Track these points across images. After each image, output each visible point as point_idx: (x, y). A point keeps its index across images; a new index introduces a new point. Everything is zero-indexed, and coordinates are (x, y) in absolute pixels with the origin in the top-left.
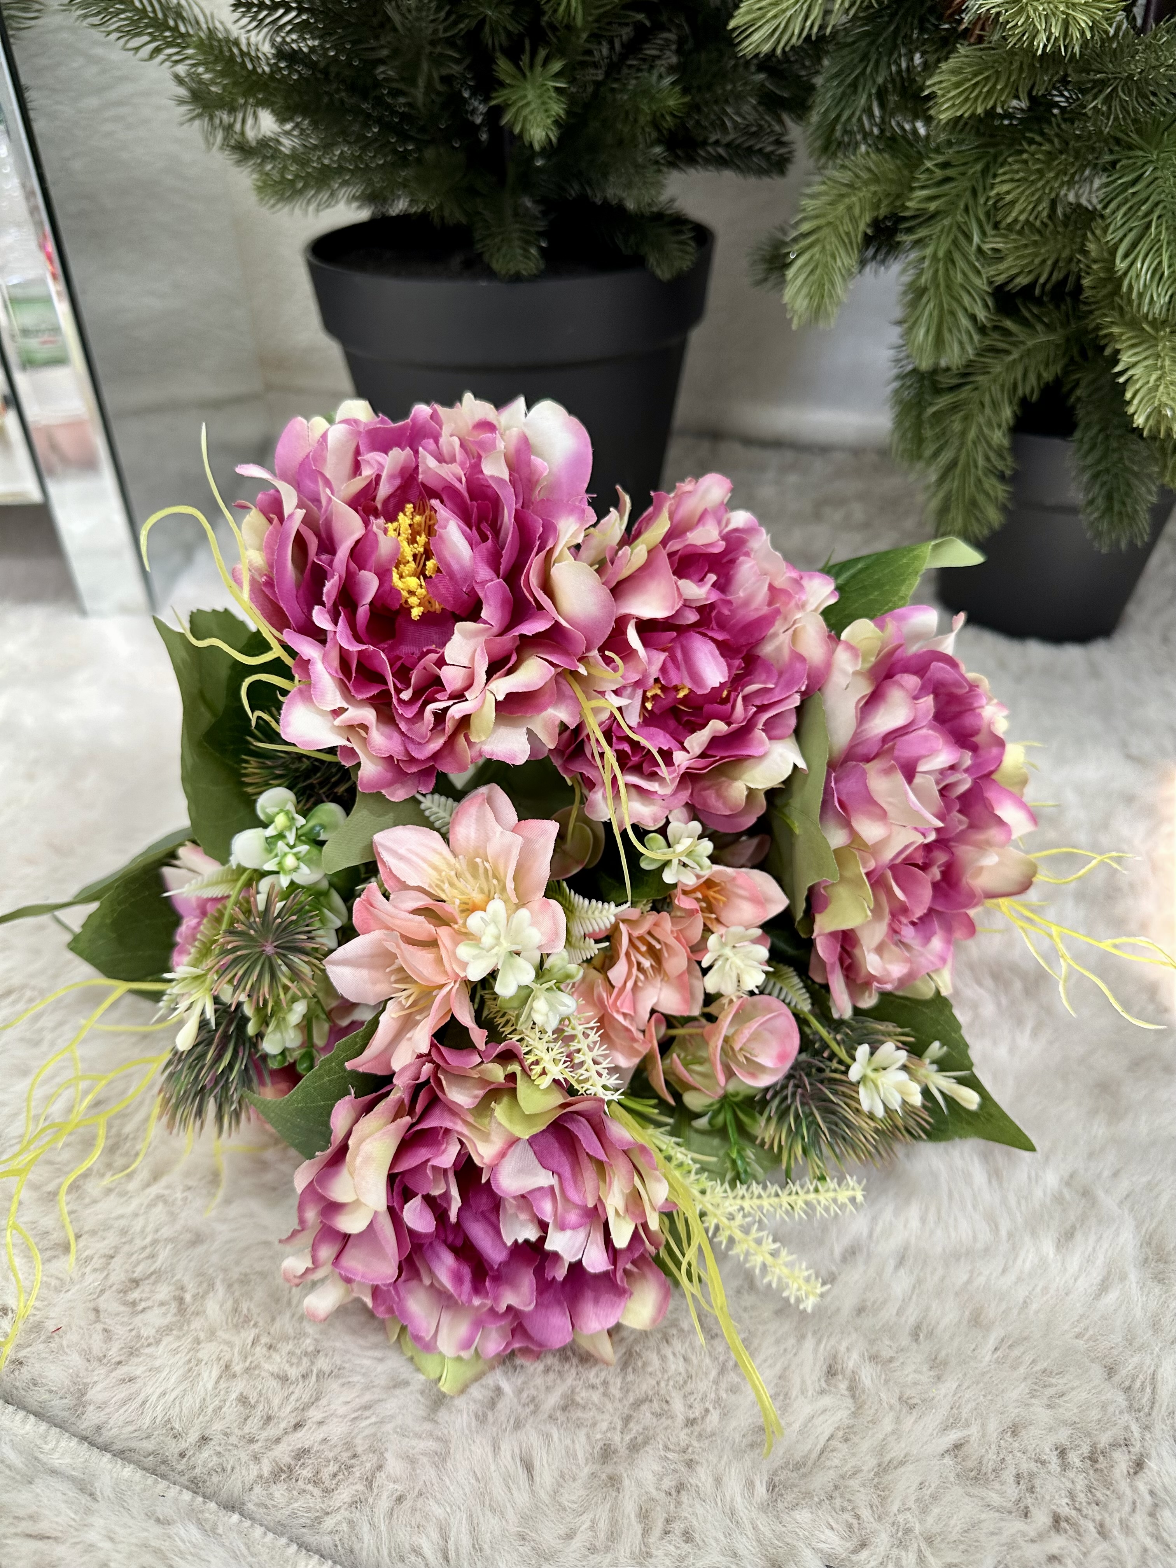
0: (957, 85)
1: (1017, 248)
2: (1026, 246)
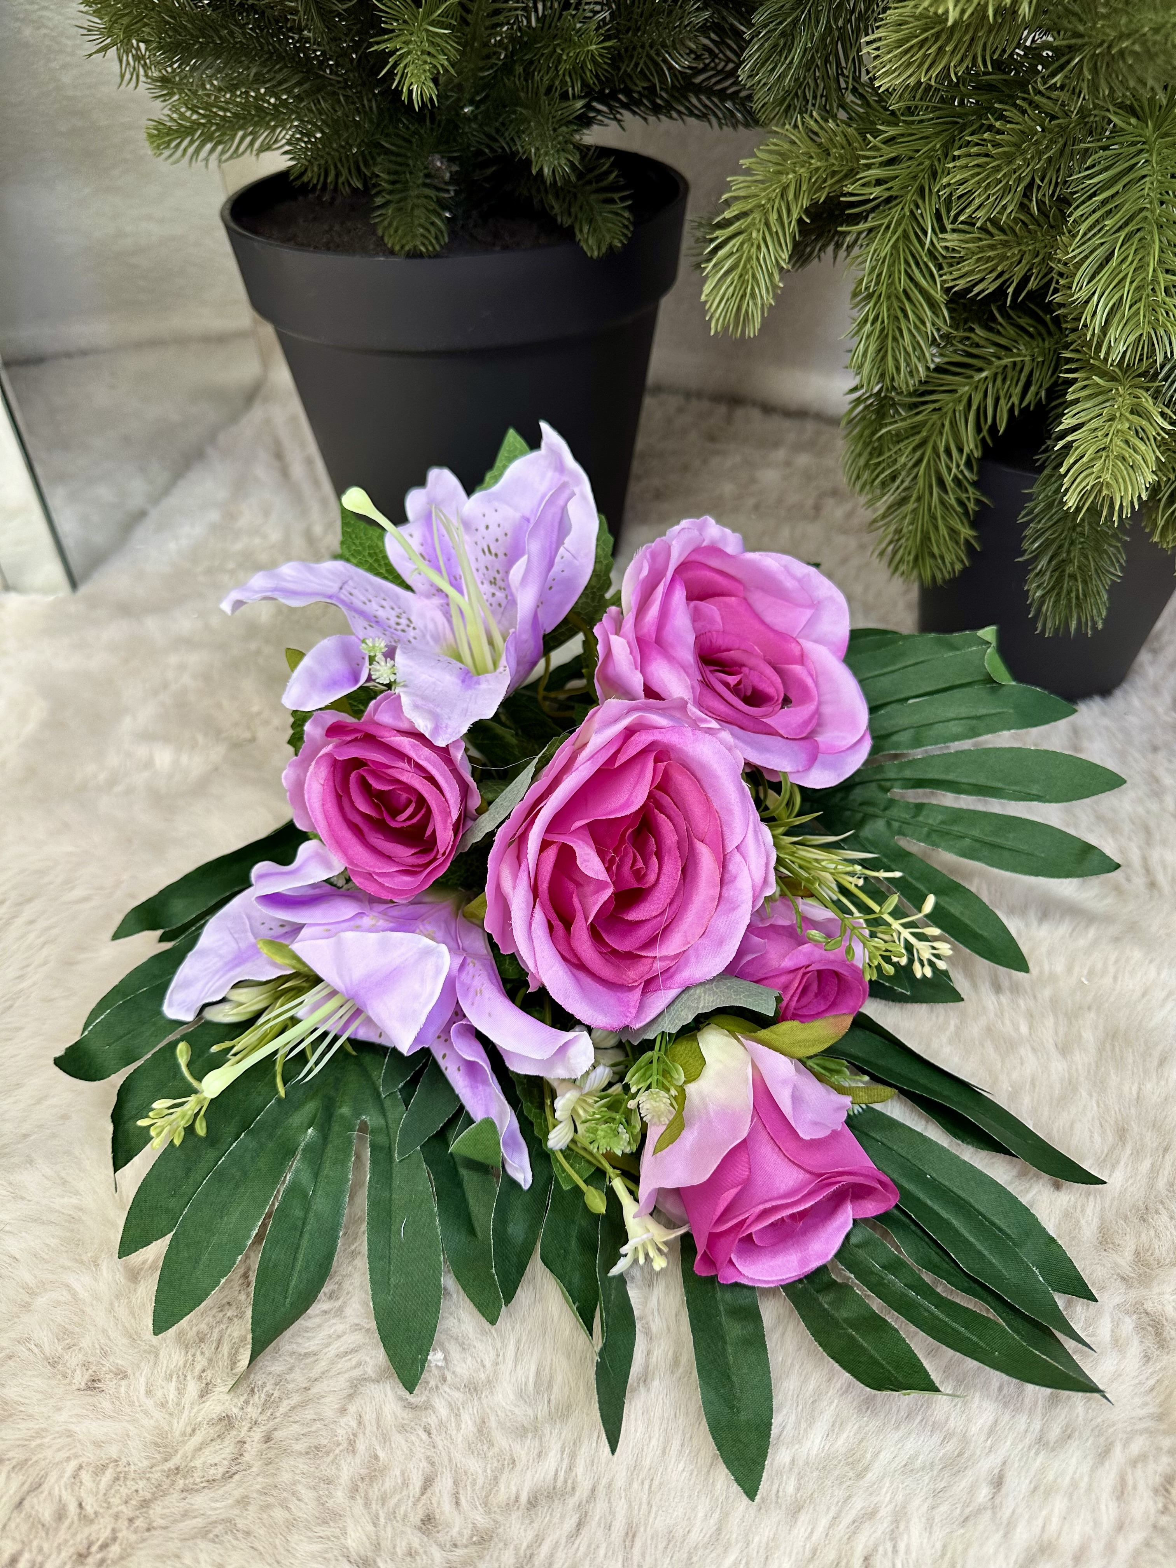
0: (900, 43)
1: (981, 249)
2: (992, 247)
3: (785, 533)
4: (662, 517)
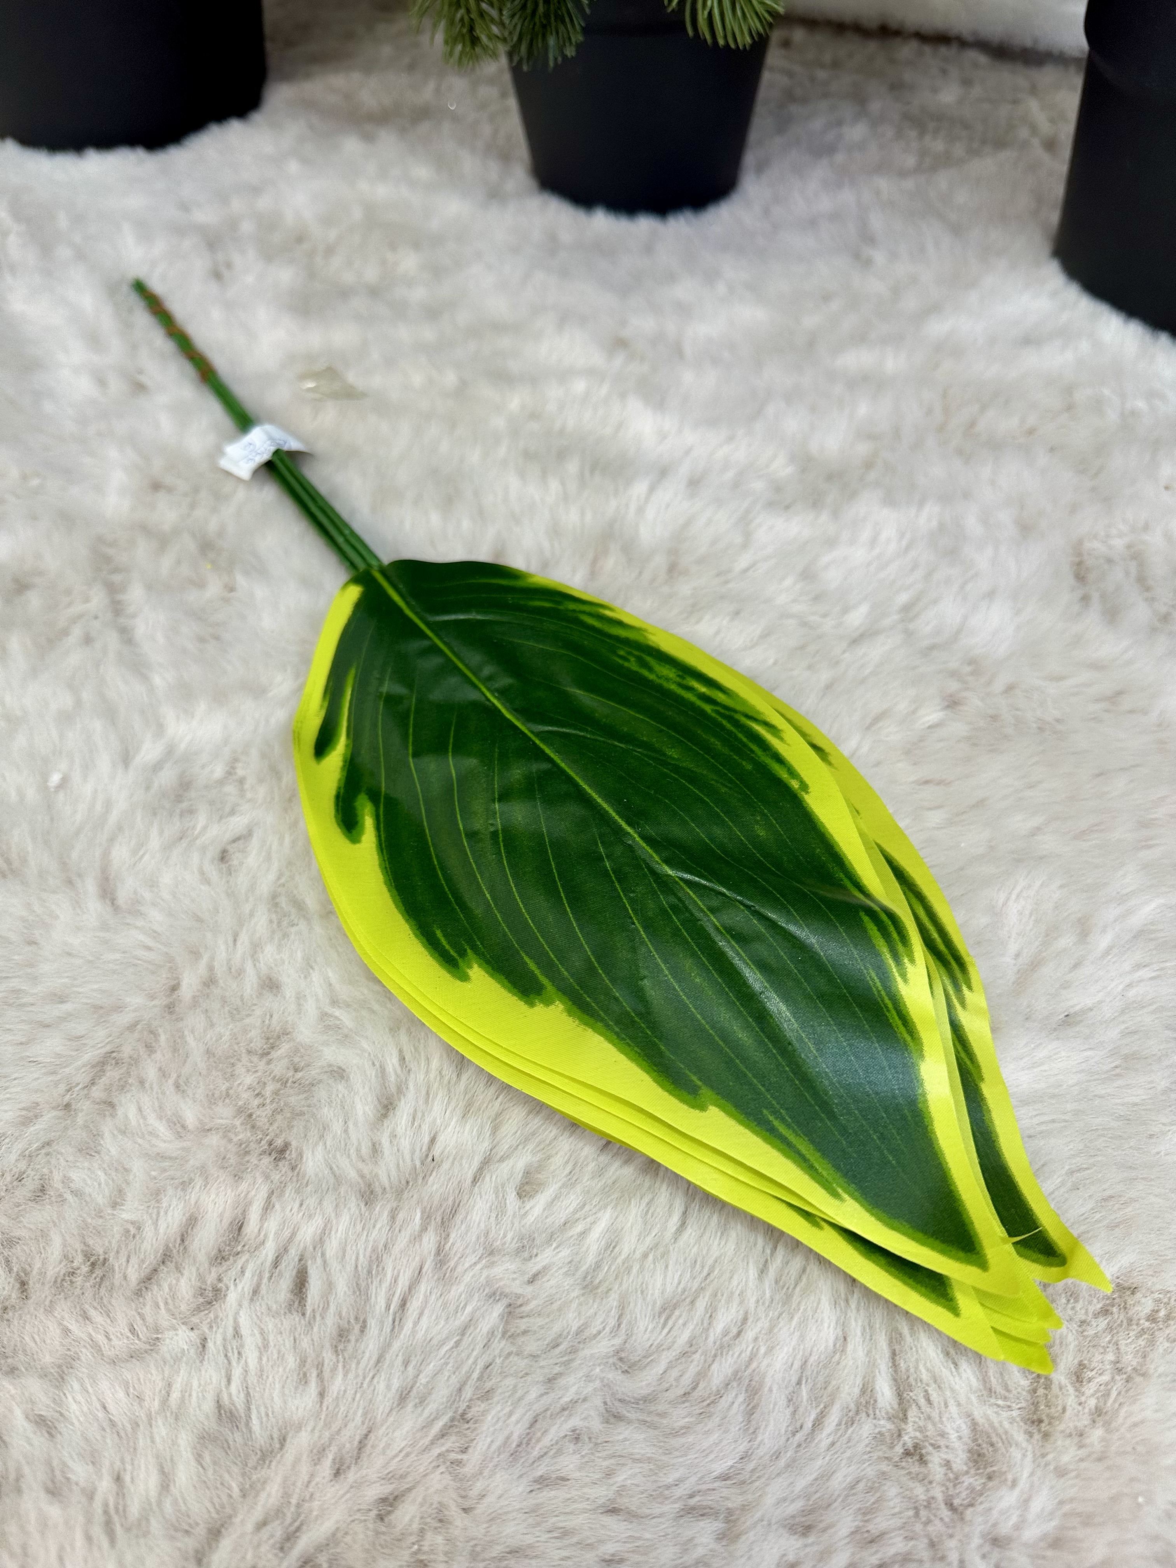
3: (431, 85)
4: (308, 76)
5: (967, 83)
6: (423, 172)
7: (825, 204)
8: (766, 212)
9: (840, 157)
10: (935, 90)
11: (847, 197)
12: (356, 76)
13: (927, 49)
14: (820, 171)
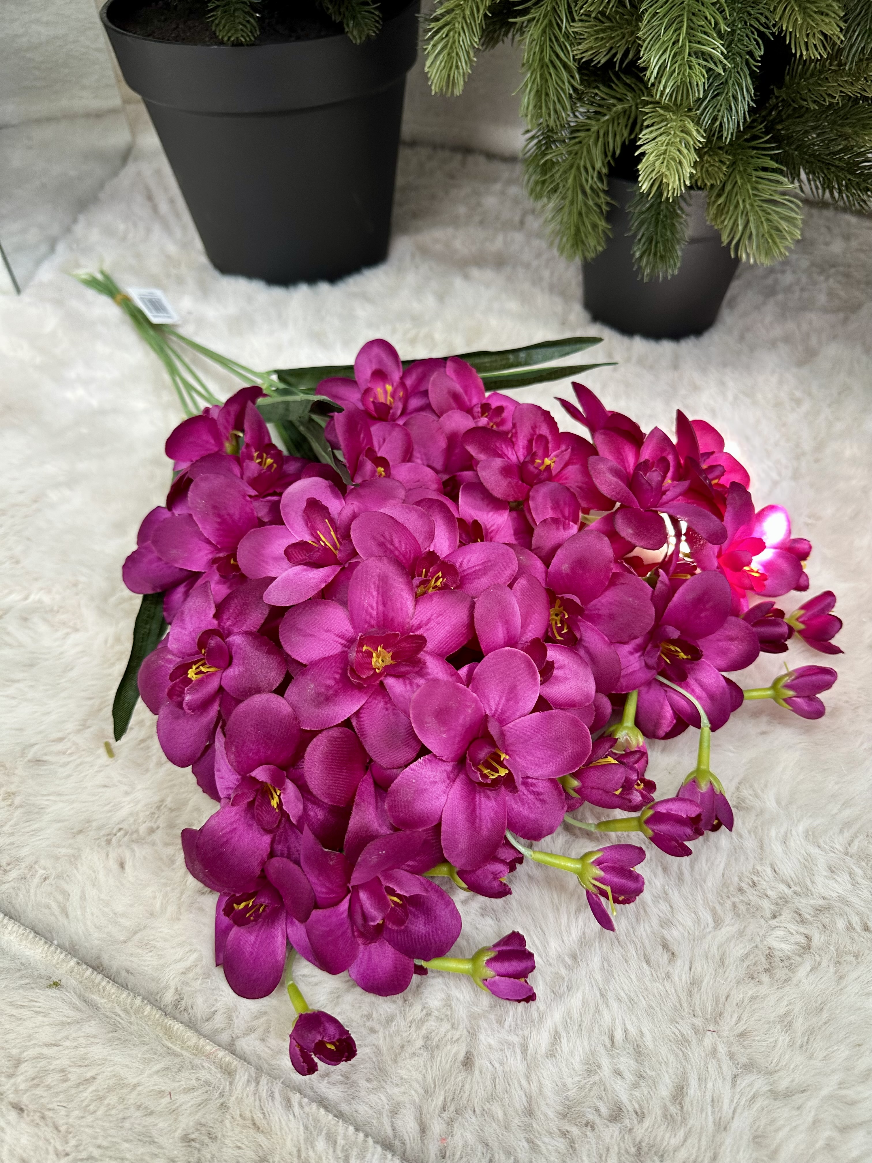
1: (596, 32)
2: (603, 31)
3: (500, 239)
4: (418, 230)
5: (847, 238)
6: (513, 305)
7: (777, 332)
8: (742, 338)
9: (780, 297)
10: (827, 244)
11: (790, 325)
12: (450, 231)
13: (815, 212)
14: (770, 309)
